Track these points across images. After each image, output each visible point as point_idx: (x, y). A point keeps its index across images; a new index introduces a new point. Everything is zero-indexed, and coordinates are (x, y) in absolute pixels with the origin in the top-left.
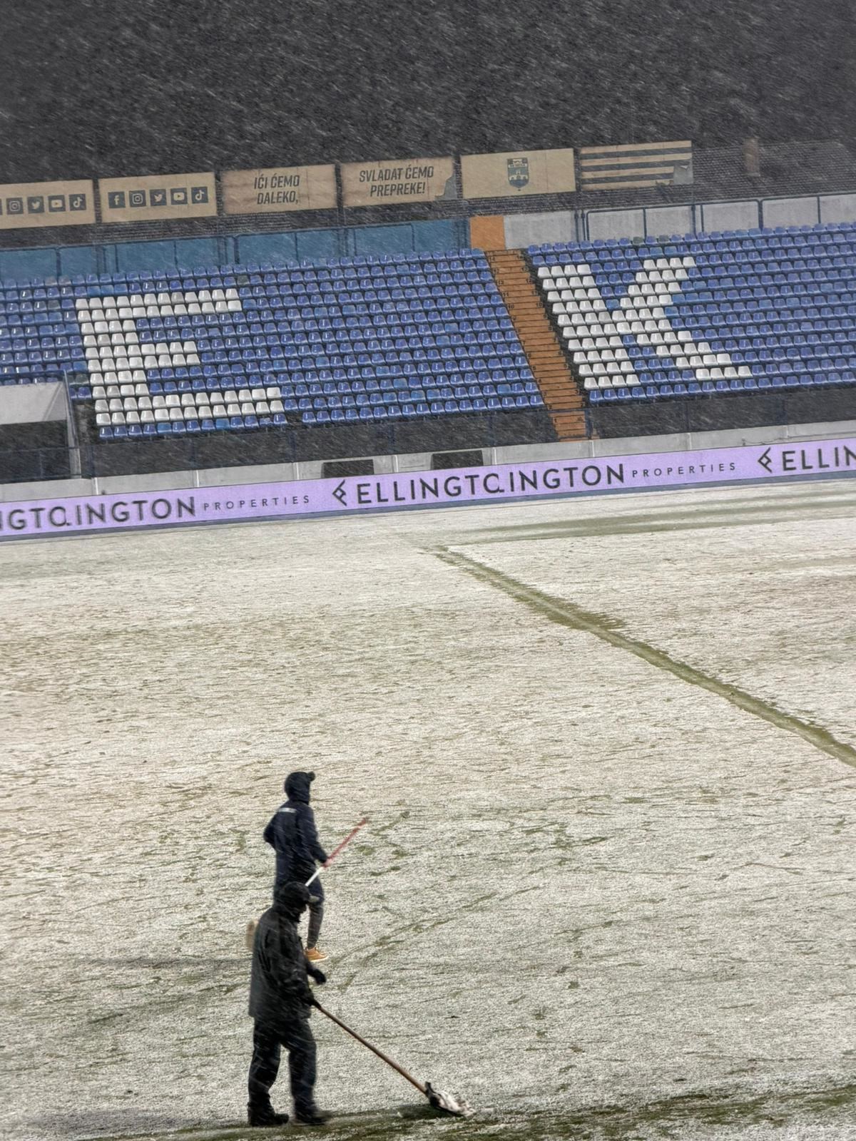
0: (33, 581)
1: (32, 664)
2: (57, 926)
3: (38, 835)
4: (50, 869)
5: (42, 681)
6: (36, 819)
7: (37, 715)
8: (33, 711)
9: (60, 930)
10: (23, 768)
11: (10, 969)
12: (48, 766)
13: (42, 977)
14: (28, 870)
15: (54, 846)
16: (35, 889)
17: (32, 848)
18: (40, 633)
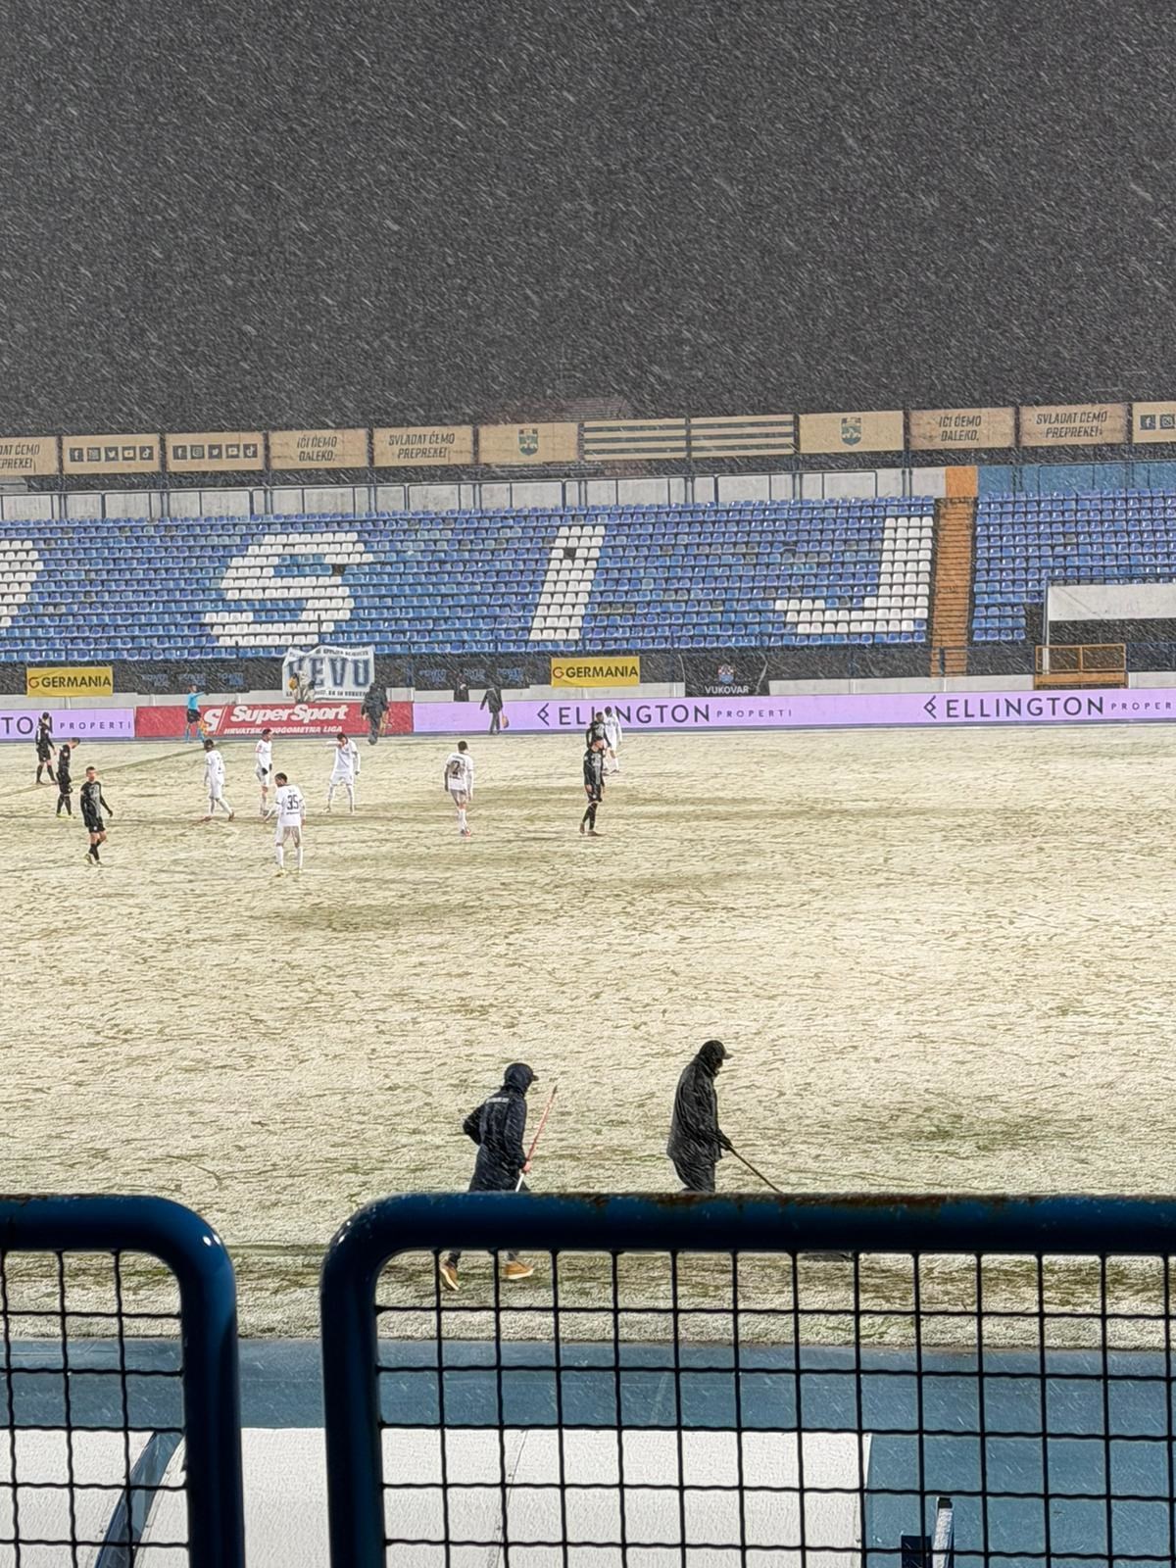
0: (1160, 760)
1: (1154, 832)
2: (1163, 1064)
3: (1151, 983)
4: (1161, 1014)
5: (1162, 848)
6: (1148, 970)
7: (1156, 878)
8: (1153, 874)
9: (1166, 1068)
10: (1140, 923)
11: (1120, 1098)
12: (1163, 923)
13: (1148, 1108)
14: (1140, 1013)
15: (1165, 994)
16: (1146, 1030)
17: (1145, 994)
18: (1163, 807)
